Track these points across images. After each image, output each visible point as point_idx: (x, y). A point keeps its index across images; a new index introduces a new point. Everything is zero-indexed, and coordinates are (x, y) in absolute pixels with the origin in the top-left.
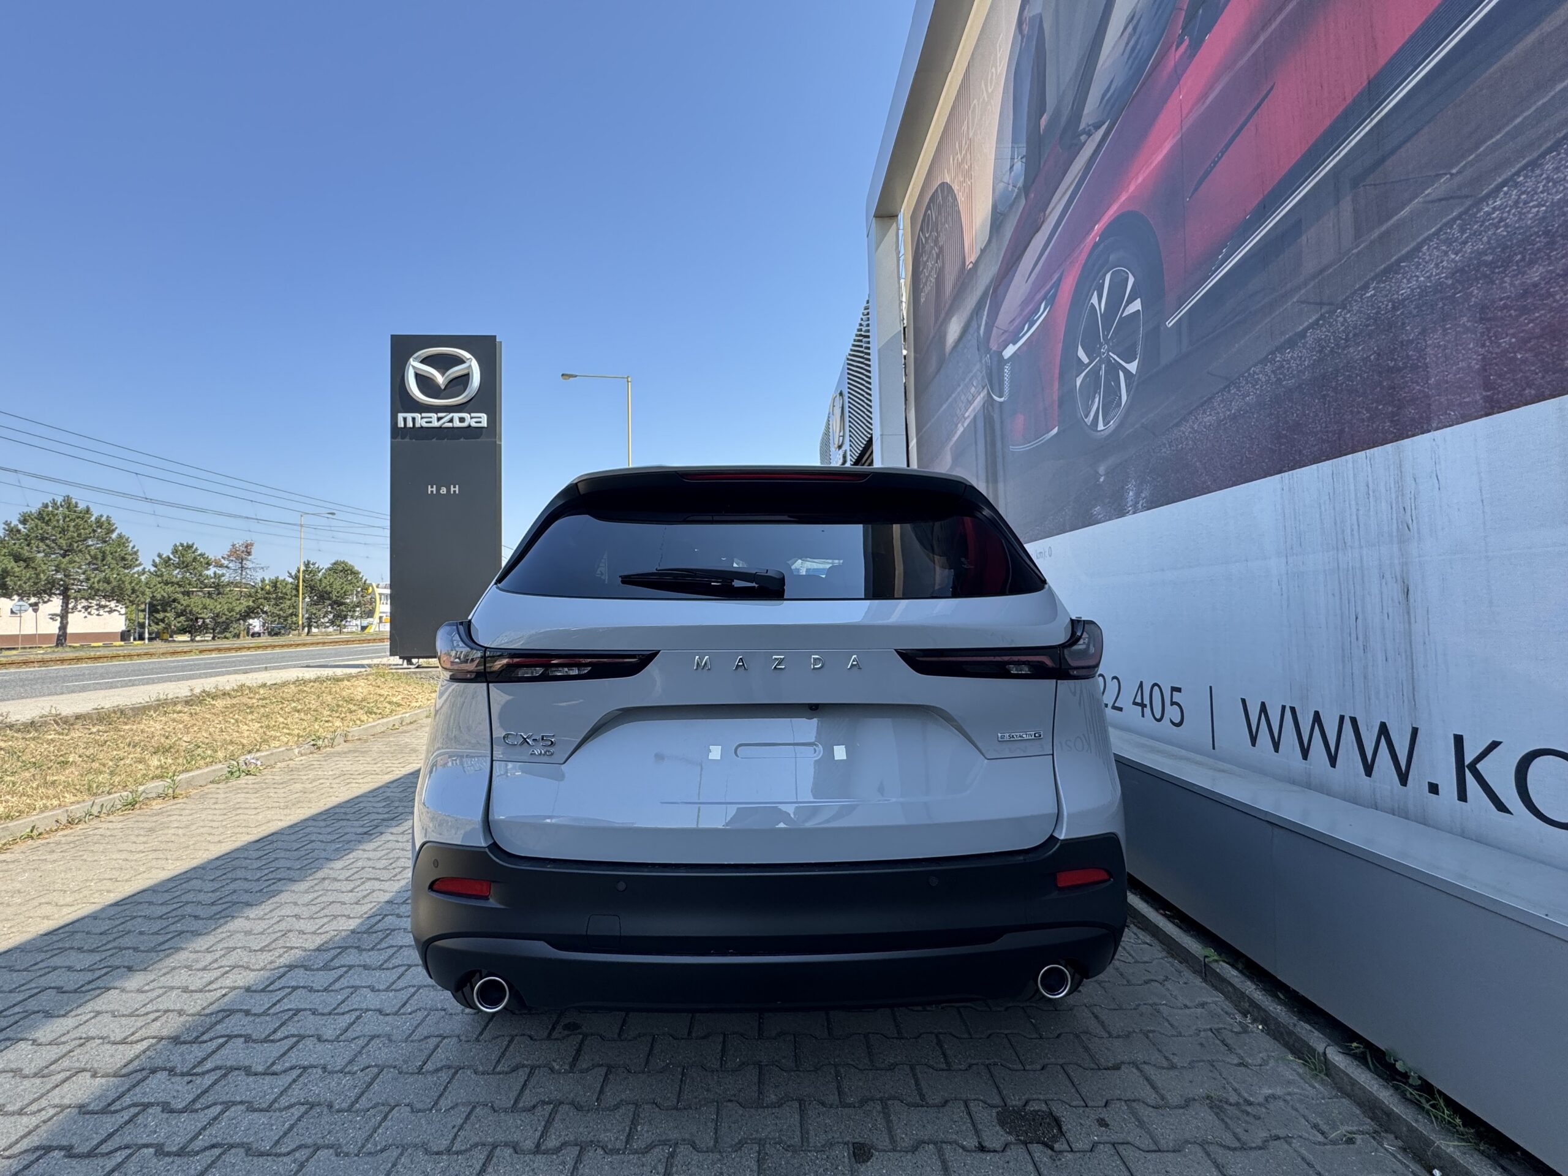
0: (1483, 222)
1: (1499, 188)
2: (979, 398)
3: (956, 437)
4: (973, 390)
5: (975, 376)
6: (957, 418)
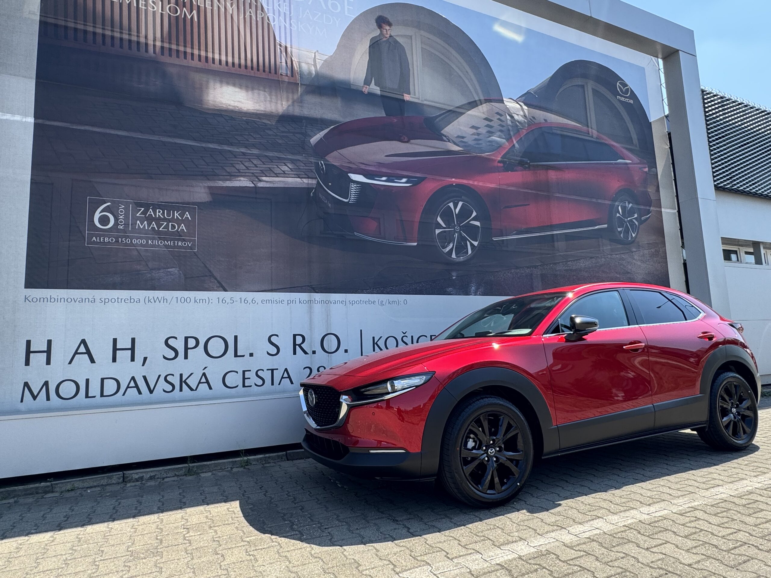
1: (570, 261)
2: (298, 180)
3: (228, 184)
4: (285, 168)
5: (293, 161)
6: (234, 170)
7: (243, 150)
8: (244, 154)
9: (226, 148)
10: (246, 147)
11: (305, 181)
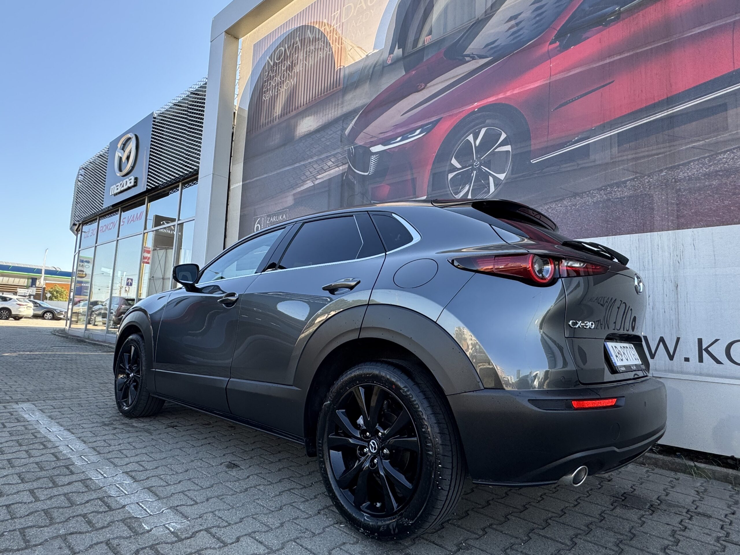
0: (719, 161)
1: (726, 152)
2: (337, 169)
3: (303, 188)
4: (330, 163)
5: (334, 156)
6: (305, 177)
7: (310, 161)
8: (310, 163)
9: (302, 163)
10: (312, 158)
11: (341, 168)
